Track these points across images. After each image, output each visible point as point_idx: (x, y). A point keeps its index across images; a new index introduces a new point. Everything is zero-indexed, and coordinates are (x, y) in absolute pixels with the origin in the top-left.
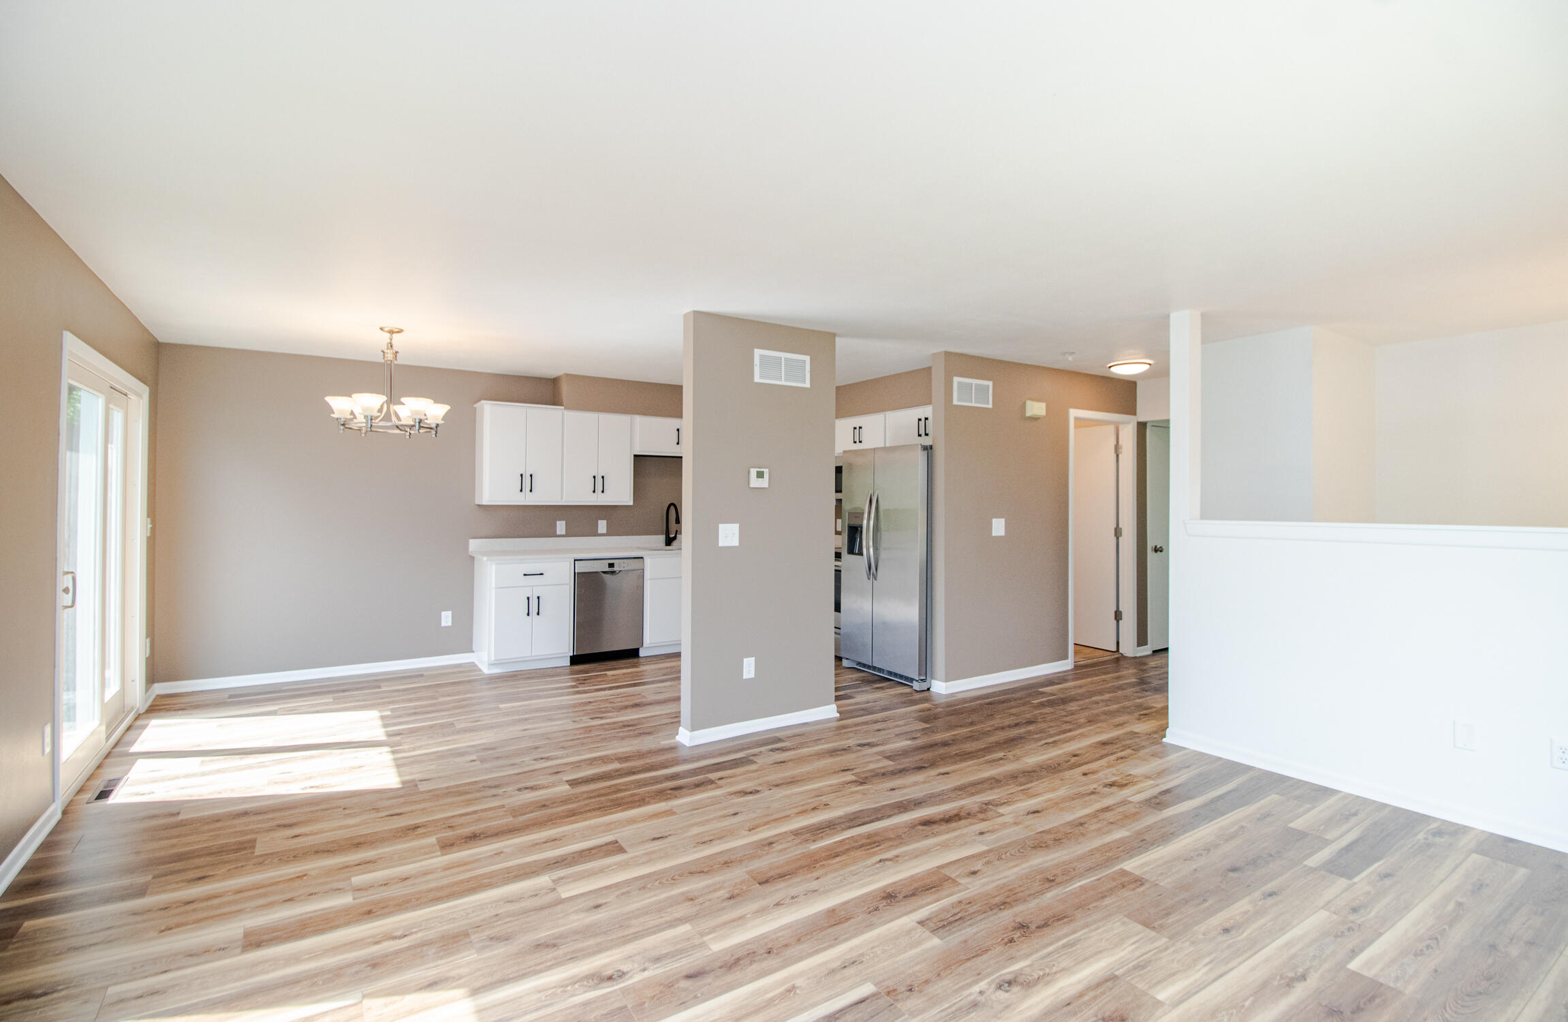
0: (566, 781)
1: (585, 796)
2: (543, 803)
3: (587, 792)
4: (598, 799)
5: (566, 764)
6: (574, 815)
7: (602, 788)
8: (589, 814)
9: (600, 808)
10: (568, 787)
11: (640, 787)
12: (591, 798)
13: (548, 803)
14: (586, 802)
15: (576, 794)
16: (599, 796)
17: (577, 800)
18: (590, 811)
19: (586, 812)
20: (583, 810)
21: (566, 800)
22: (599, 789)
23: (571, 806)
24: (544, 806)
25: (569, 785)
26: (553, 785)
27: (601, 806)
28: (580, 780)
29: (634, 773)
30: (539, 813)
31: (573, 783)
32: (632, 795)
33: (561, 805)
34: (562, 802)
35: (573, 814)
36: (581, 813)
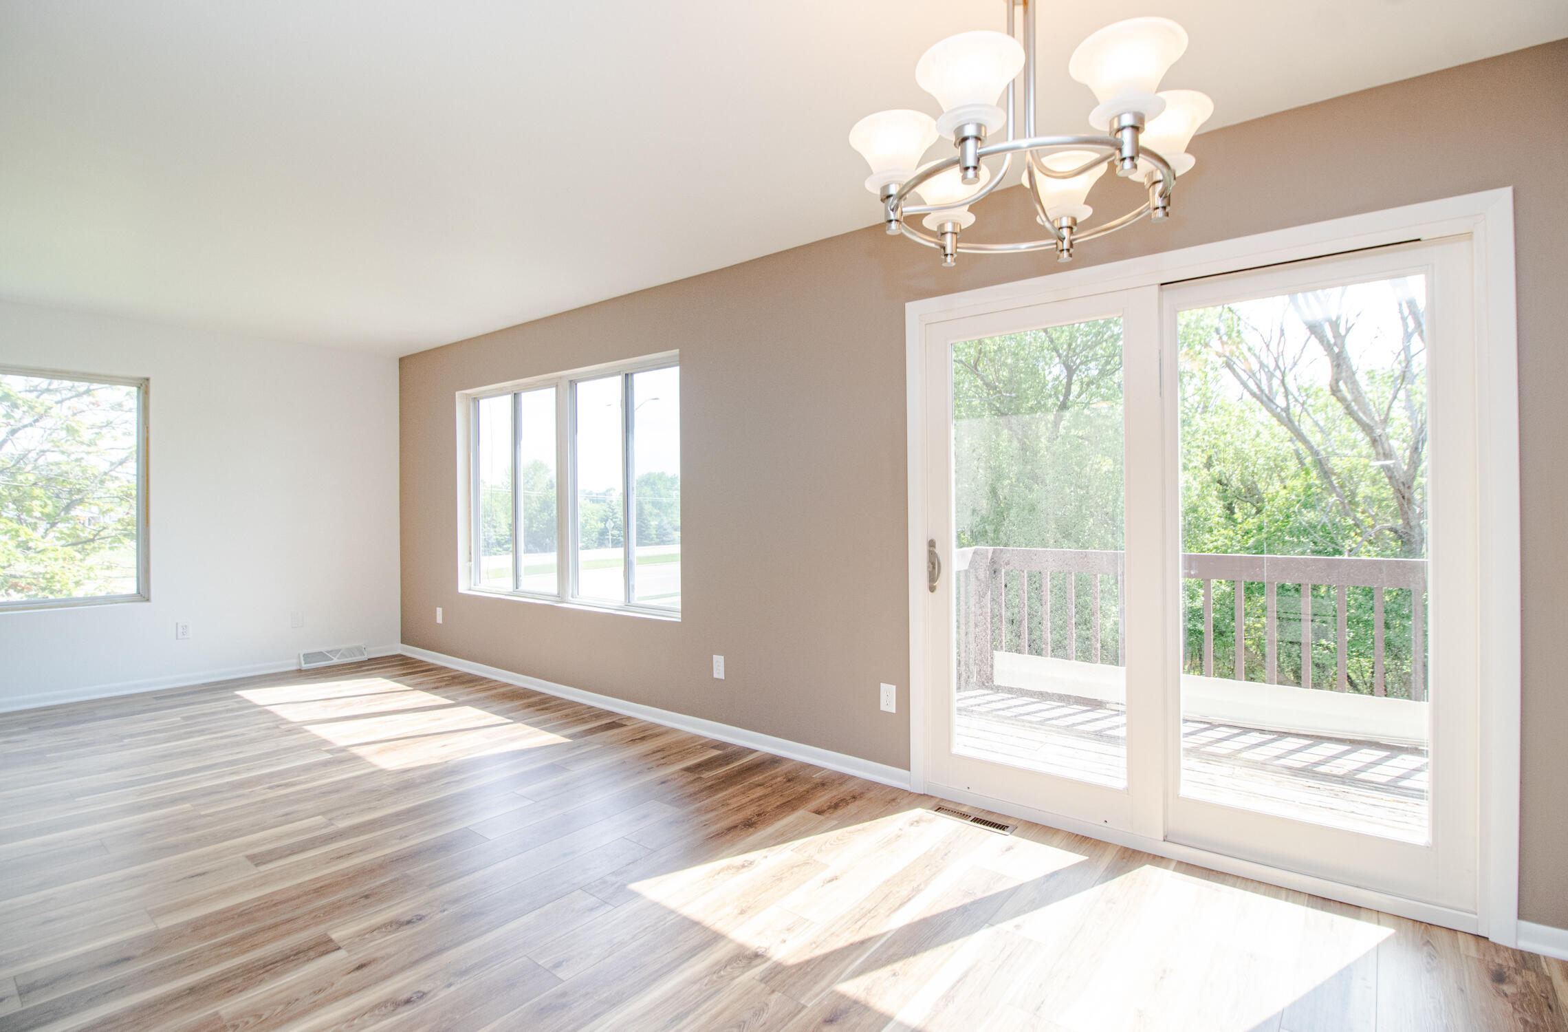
0: (339, 948)
1: (300, 923)
2: (369, 901)
3: (297, 931)
4: (278, 919)
5: (349, 993)
6: (316, 891)
7: (268, 942)
8: (294, 893)
9: (275, 905)
10: (334, 936)
11: (192, 956)
12: (289, 921)
13: (363, 901)
14: (298, 912)
15: (317, 924)
16: (275, 926)
17: (314, 914)
18: (293, 899)
19: (299, 897)
20: (304, 898)
21: (335, 909)
22: (275, 938)
23: (324, 902)
24: (367, 897)
25: (331, 940)
26: (361, 935)
27: (274, 909)
28: (312, 953)
29: (192, 990)
30: (373, 885)
31: (325, 946)
32: (214, 935)
33: (340, 901)
34: (339, 908)
35: (321, 890)
36: (306, 894)
